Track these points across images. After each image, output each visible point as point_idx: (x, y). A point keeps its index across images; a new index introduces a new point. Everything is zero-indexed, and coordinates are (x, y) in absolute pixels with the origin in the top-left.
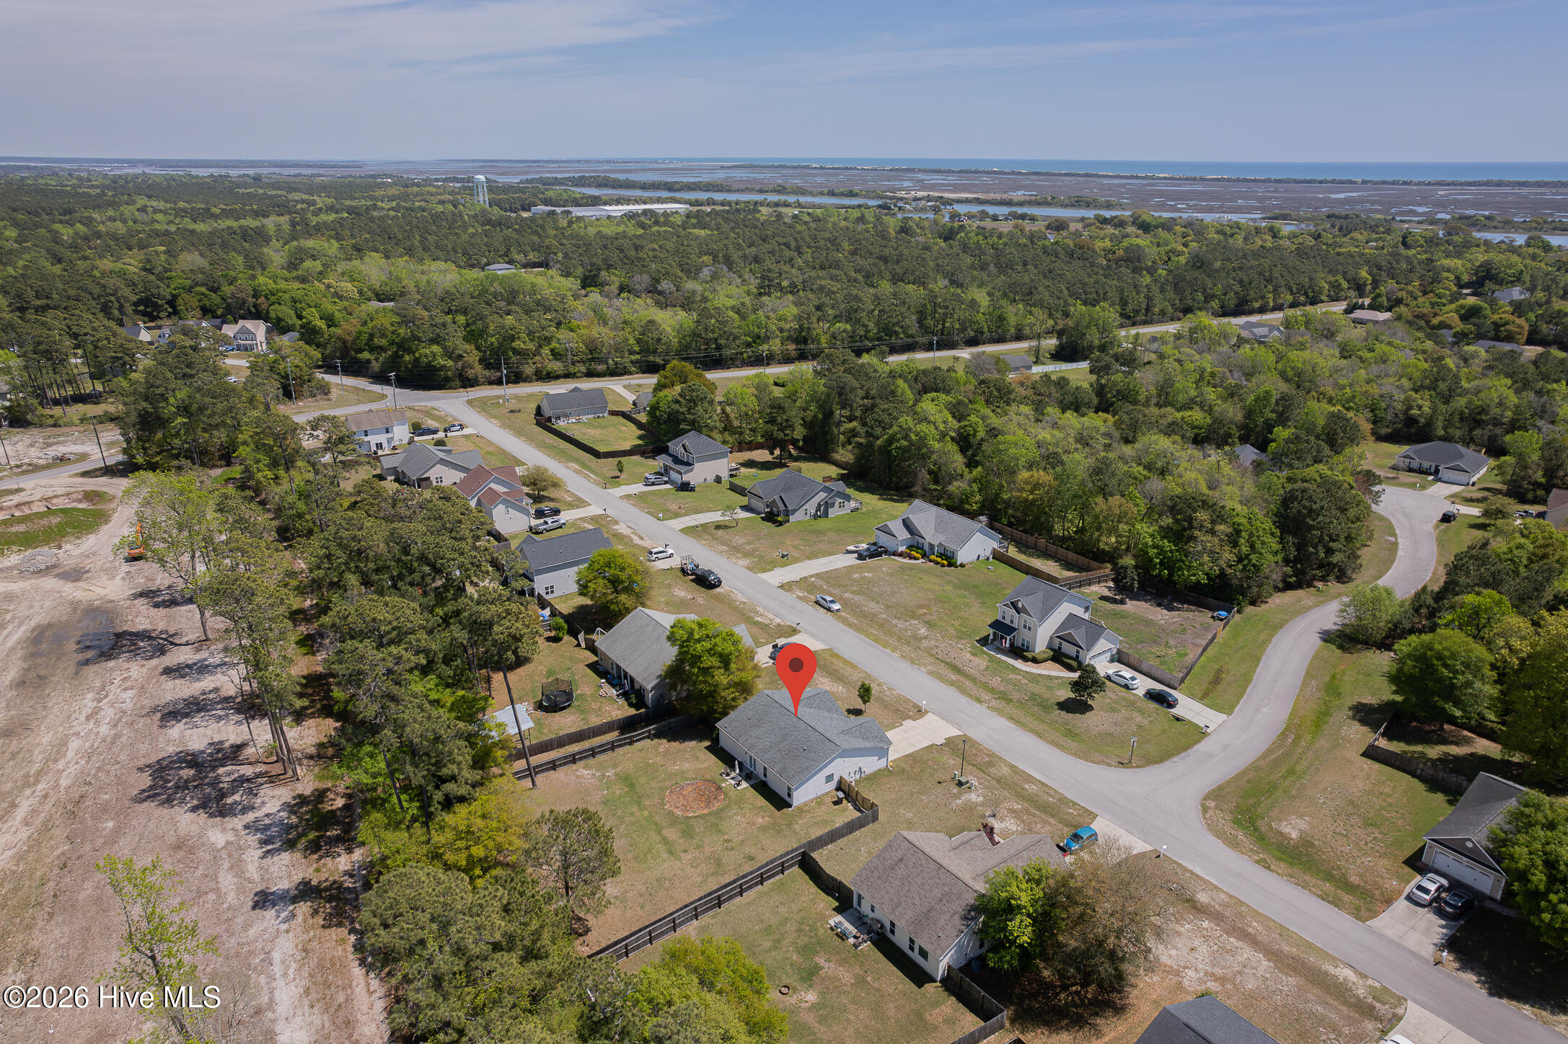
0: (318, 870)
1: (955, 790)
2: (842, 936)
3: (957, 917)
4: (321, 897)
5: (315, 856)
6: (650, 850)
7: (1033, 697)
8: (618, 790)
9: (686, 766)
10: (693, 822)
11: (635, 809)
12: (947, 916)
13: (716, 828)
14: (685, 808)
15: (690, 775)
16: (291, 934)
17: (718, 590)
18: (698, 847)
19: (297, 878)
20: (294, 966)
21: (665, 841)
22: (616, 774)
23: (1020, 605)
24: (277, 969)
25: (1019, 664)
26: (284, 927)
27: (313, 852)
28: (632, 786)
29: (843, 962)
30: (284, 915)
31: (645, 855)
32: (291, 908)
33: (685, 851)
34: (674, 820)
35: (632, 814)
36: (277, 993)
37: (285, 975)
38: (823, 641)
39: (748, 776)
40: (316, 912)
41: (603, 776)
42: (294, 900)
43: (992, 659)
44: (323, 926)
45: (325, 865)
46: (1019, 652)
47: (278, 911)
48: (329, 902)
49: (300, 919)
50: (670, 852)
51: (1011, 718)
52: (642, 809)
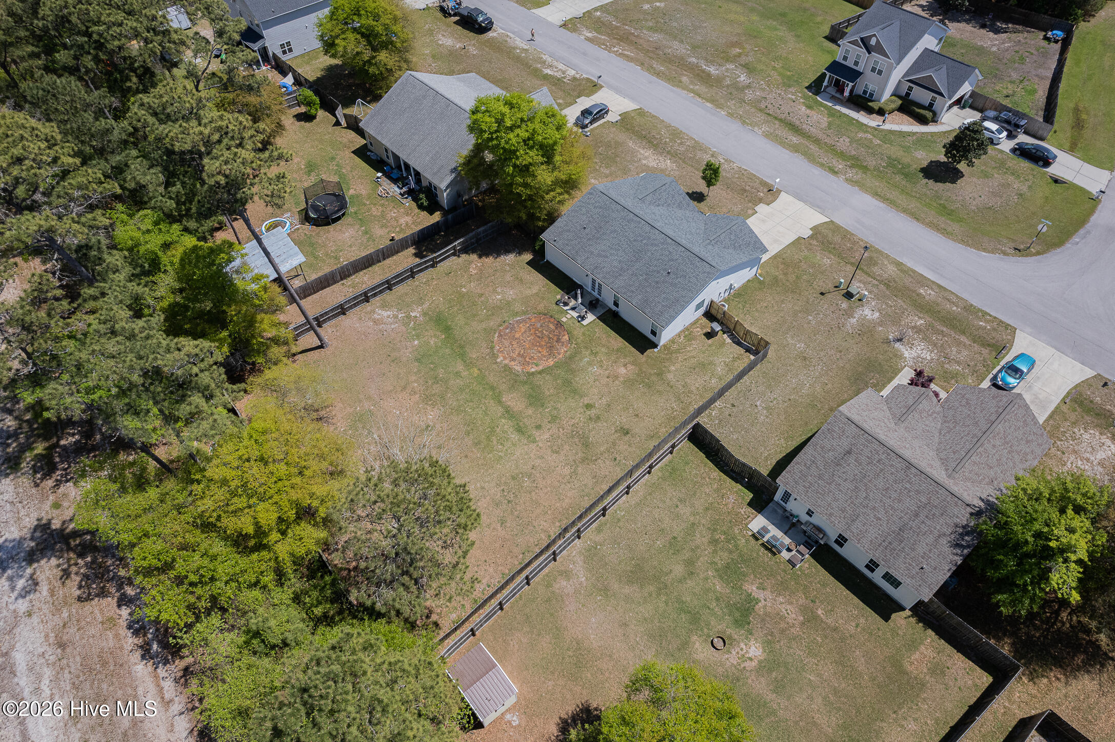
0: (57, 505)
1: (845, 305)
2: (771, 548)
3: (944, 541)
4: (69, 549)
5: (50, 483)
6: (493, 431)
7: (892, 163)
8: (434, 338)
9: (511, 294)
10: (538, 381)
11: (460, 367)
12: (930, 539)
13: (569, 388)
14: (524, 359)
15: (518, 307)
16: (35, 619)
17: (490, 34)
18: (554, 419)
19: (30, 522)
20: (48, 673)
21: (509, 413)
22: (425, 314)
23: (873, 42)
24: (23, 681)
25: (861, 117)
26: (22, 606)
27: (48, 474)
28: (447, 329)
29: (781, 588)
30: (21, 583)
31: (488, 439)
32: (29, 571)
33: (538, 427)
34: (515, 381)
35: (458, 374)
36: (30, 724)
37: (37, 691)
38: (632, 99)
39: (593, 305)
40: (66, 574)
41: (409, 317)
42: (31, 557)
43: (832, 113)
44: (79, 599)
45: (65, 495)
46: (862, 102)
47: (10, 579)
48: (81, 555)
49: (44, 589)
50: (520, 430)
51: (876, 195)
52: (469, 365)
